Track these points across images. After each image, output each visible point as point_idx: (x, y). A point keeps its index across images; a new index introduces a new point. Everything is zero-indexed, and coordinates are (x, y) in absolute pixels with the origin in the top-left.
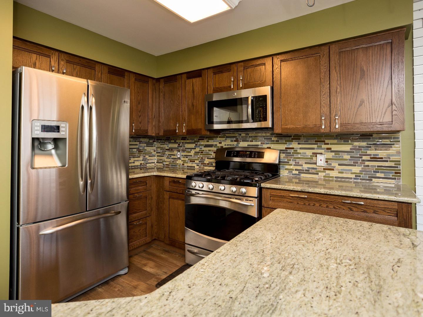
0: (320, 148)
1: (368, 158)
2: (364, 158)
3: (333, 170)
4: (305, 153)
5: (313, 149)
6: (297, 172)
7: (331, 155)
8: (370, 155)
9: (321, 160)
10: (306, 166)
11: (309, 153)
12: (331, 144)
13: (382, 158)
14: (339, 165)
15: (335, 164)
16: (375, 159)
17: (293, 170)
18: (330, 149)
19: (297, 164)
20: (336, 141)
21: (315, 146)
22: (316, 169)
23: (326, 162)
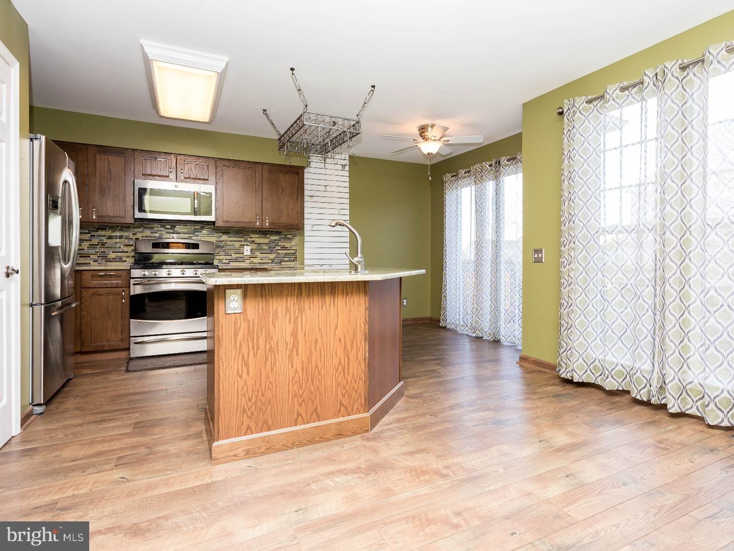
0: (246, 241)
1: (279, 248)
2: (277, 248)
3: (256, 257)
4: (234, 245)
5: (241, 241)
6: (227, 261)
7: (254, 246)
8: (280, 246)
9: (247, 251)
10: (234, 256)
11: (237, 245)
12: (255, 238)
13: (287, 248)
14: (261, 253)
15: (258, 253)
16: (284, 248)
17: (223, 259)
18: (254, 241)
19: (227, 254)
20: (258, 236)
21: (243, 239)
22: (243, 257)
23: (251, 251)
